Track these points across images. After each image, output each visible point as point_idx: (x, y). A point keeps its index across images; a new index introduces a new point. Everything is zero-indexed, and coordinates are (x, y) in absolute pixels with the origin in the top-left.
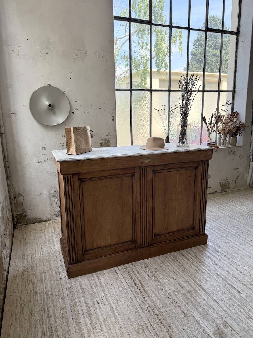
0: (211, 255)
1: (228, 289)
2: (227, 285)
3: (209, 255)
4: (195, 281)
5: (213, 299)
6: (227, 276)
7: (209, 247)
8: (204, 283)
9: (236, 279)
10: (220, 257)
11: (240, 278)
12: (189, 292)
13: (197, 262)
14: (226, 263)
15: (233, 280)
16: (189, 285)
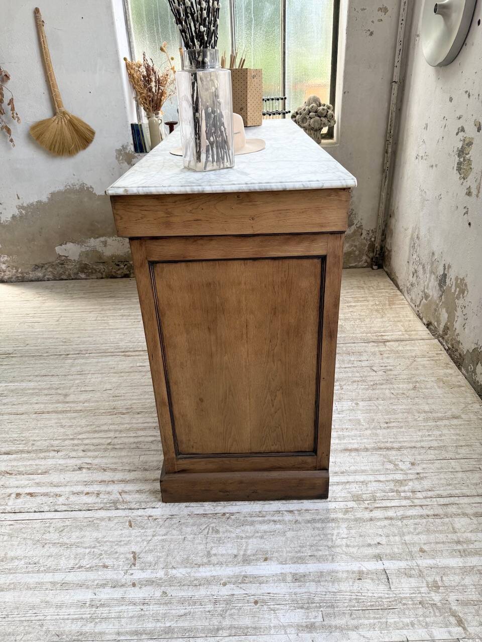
0: (115, 479)
1: (18, 443)
2: (25, 447)
3: (119, 476)
4: (76, 411)
5: (26, 413)
6: (37, 462)
7: (143, 497)
8: (62, 421)
9: (18, 471)
10: (93, 493)
11: (12, 481)
12: (66, 395)
13: (116, 441)
14: (68, 489)
15: (21, 465)
16: (77, 400)
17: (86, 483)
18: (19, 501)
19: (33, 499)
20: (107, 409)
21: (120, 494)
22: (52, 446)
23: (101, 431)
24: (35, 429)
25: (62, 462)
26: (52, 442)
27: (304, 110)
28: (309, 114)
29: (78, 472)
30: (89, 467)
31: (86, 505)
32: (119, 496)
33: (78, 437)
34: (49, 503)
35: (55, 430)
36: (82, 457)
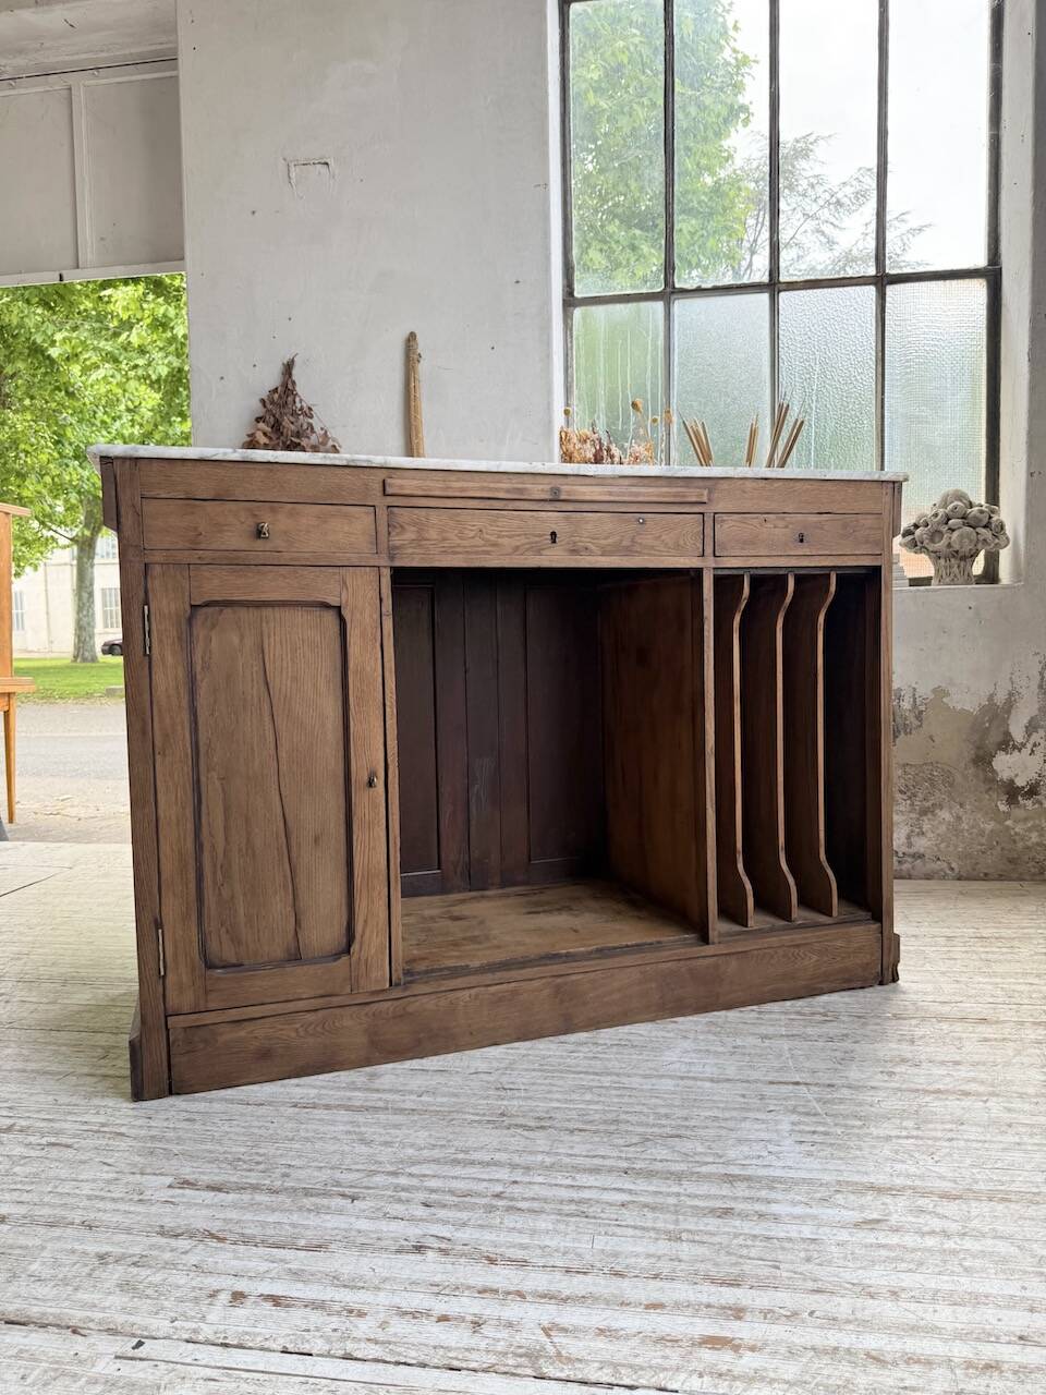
17: (438, 1290)
18: (240, 1312)
19: (281, 1313)
20: (484, 1115)
21: (547, 1331)
22: (338, 1184)
23: (472, 1163)
24: (293, 1139)
25: (363, 1224)
26: (338, 1175)
27: (936, 515)
28: (947, 523)
29: (412, 1257)
30: (443, 1246)
31: (441, 1352)
32: (544, 1339)
33: (407, 1170)
34: (328, 1330)
35: (347, 1148)
36: (421, 1220)
